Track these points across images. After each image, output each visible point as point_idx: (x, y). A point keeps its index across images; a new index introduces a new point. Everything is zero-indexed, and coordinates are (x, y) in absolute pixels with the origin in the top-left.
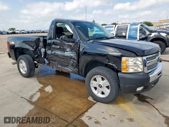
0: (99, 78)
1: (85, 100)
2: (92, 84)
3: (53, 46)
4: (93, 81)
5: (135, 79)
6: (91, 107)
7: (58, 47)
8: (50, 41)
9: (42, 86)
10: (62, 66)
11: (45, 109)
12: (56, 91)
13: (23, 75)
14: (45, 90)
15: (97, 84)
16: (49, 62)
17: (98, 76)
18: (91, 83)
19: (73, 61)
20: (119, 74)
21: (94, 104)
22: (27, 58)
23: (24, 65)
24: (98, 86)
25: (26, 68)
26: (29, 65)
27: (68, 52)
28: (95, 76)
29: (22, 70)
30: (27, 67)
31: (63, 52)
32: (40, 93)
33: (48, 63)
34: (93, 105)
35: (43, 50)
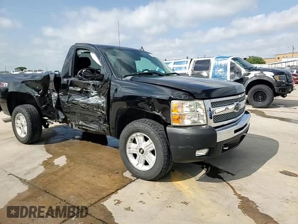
0: (139, 137)
1: (117, 177)
2: (130, 148)
3: (71, 88)
4: (131, 143)
5: (192, 136)
6: (125, 186)
7: (79, 89)
8: (65, 80)
9: (51, 156)
10: (85, 123)
11: (46, 191)
12: (72, 164)
13: (21, 140)
14: (54, 163)
15: (136, 149)
16: (66, 116)
17: (138, 134)
18: (127, 147)
19: (101, 112)
20: (167, 128)
21: (131, 181)
22: (28, 110)
23: (23, 124)
24: (138, 150)
25: (26, 127)
26: (31, 121)
27: (94, 97)
28: (134, 135)
29: (19, 131)
30: (27, 125)
31: (86, 97)
32: (44, 167)
33: (64, 117)
34: (128, 184)
35: (55, 95)
